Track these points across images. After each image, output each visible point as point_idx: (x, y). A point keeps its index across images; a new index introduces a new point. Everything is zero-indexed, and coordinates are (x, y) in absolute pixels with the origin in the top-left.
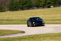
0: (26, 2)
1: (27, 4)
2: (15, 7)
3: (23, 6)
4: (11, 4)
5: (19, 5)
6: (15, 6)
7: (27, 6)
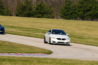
0: (90, 8)
1: (92, 11)
2: (72, 14)
3: (84, 13)
4: (65, 8)
5: (79, 11)
6: (71, 12)
7: (91, 15)
